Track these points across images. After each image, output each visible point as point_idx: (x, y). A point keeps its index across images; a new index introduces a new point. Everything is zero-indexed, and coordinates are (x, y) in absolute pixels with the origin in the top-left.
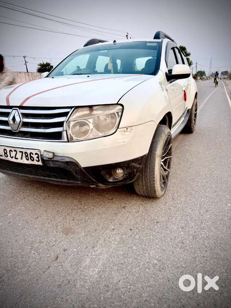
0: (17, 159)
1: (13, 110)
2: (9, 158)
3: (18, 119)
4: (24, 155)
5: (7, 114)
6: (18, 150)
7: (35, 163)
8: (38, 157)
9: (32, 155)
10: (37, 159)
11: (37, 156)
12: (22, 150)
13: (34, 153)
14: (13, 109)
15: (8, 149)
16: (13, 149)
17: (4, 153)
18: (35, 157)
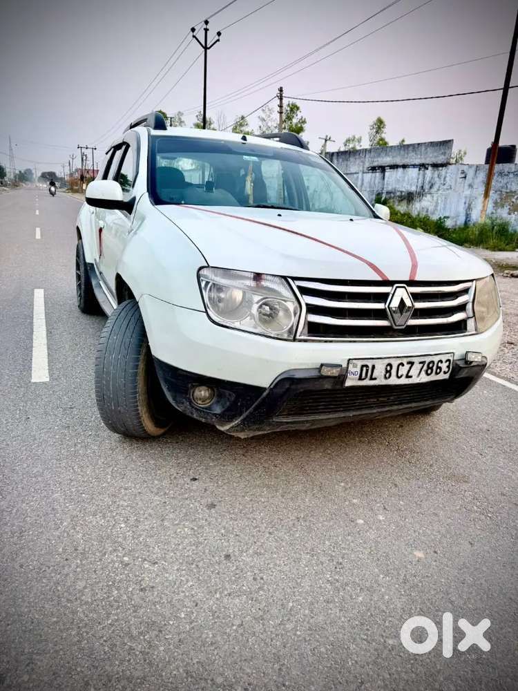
0: (411, 377)
1: (398, 289)
2: (393, 381)
3: (408, 303)
4: (425, 368)
5: (382, 297)
6: (416, 360)
7: (442, 376)
8: (448, 367)
9: (440, 363)
10: (447, 370)
11: (448, 363)
12: (422, 359)
13: (444, 360)
14: (397, 287)
15: (395, 363)
16: (405, 361)
17: (384, 372)
18: (444, 366)
